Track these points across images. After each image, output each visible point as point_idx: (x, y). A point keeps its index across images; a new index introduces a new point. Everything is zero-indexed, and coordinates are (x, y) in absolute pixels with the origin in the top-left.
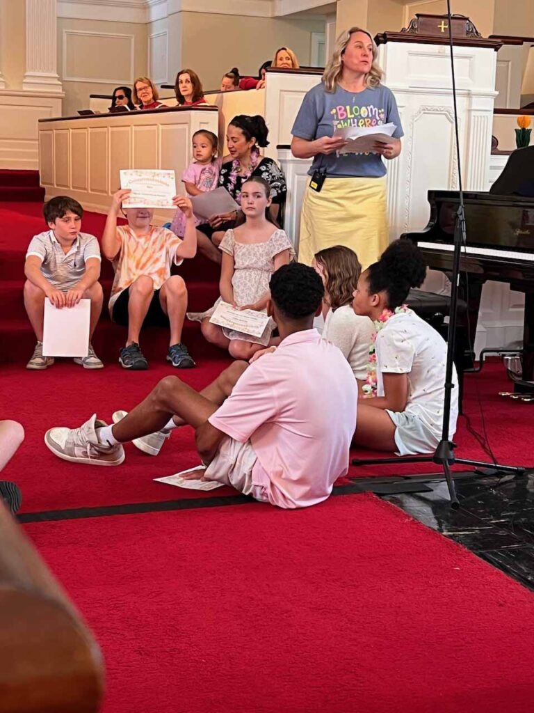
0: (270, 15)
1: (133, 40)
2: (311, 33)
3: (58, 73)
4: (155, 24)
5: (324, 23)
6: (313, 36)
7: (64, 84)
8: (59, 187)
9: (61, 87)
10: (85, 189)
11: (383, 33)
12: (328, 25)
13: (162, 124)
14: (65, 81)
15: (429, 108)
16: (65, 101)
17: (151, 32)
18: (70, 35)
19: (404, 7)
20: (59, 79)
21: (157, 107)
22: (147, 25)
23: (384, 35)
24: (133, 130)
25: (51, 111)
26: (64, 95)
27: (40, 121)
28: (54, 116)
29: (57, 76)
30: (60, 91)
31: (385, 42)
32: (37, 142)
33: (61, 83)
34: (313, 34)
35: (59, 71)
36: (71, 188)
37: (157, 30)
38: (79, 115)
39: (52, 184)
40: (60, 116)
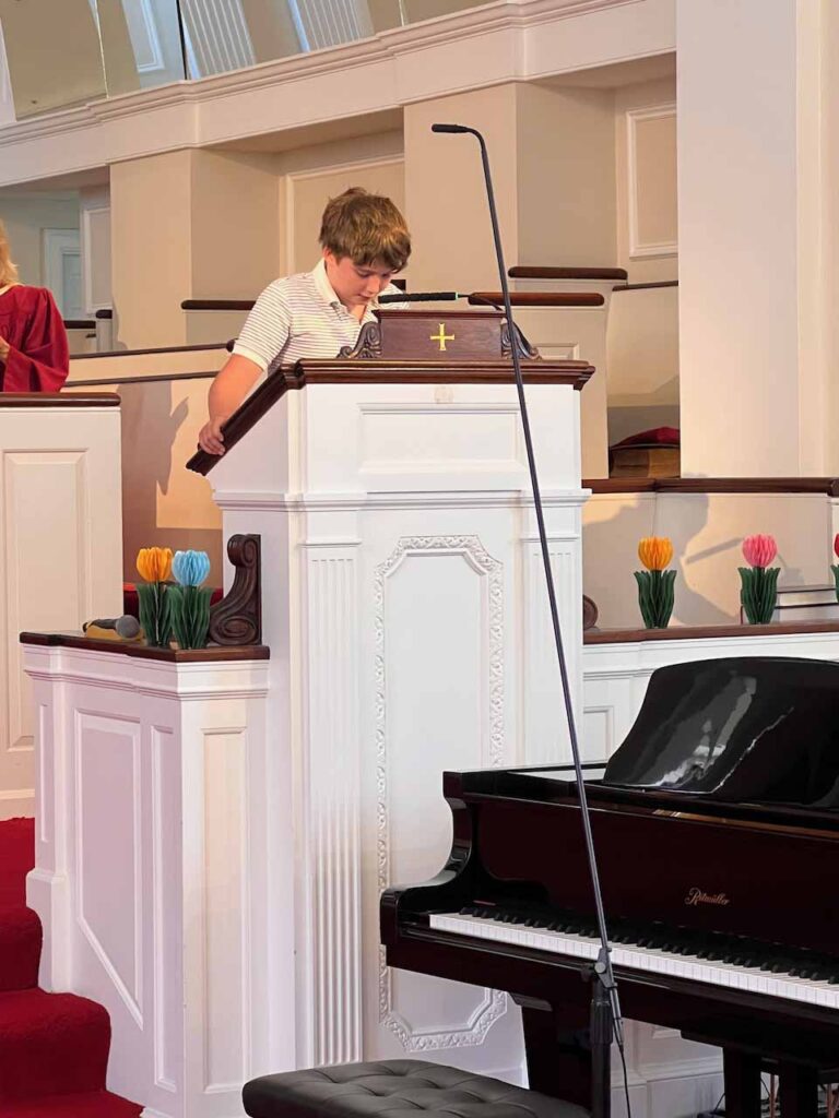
15: (422, 543)
23: (298, 368)
31: (300, 386)
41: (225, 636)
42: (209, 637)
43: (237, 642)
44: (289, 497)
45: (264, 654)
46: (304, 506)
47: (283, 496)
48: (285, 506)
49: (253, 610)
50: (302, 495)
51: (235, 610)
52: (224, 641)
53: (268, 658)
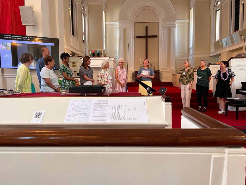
0: (209, 56)
4: (190, 59)
5: (219, 57)
16: (176, 71)
18: (177, 62)
20: (175, 68)
28: (174, 74)
32: (172, 78)
39: (174, 84)
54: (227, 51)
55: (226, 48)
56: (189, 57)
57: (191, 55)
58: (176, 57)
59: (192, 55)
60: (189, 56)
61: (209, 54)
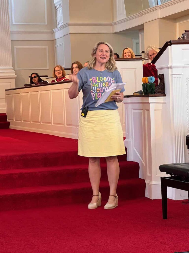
0: (111, 32)
1: (47, 48)
2: (132, 39)
3: (13, 67)
4: (57, 40)
5: (138, 34)
6: (133, 40)
7: (16, 71)
8: (16, 121)
9: (15, 73)
10: (29, 121)
11: (169, 41)
12: (140, 35)
13: (65, 89)
14: (16, 70)
16: (17, 80)
17: (56, 44)
18: (17, 48)
19: (176, 24)
20: (13, 70)
21: (62, 81)
22: (53, 42)
23: (170, 42)
24: (51, 92)
25: (10, 85)
26: (16, 77)
27: (6, 90)
29: (12, 68)
30: (15, 75)
31: (171, 45)
32: (5, 100)
33: (14, 71)
34: (133, 39)
35: (13, 66)
36: (22, 121)
37: (58, 43)
38: (24, 86)
39: (13, 120)
40: (15, 87)
41: (158, 92)
42: (155, 93)
43: (160, 93)
44: (169, 66)
45: (165, 95)
46: (172, 67)
47: (168, 66)
48: (168, 68)
49: (163, 87)
50: (171, 65)
51: (160, 87)
52: (158, 93)
53: (166, 96)
54: (160, 17)
55: (155, 9)
56: (52, 33)
57: (59, 26)
58: (12, 32)
59: (63, 27)
60: (55, 30)
61: (112, 25)
